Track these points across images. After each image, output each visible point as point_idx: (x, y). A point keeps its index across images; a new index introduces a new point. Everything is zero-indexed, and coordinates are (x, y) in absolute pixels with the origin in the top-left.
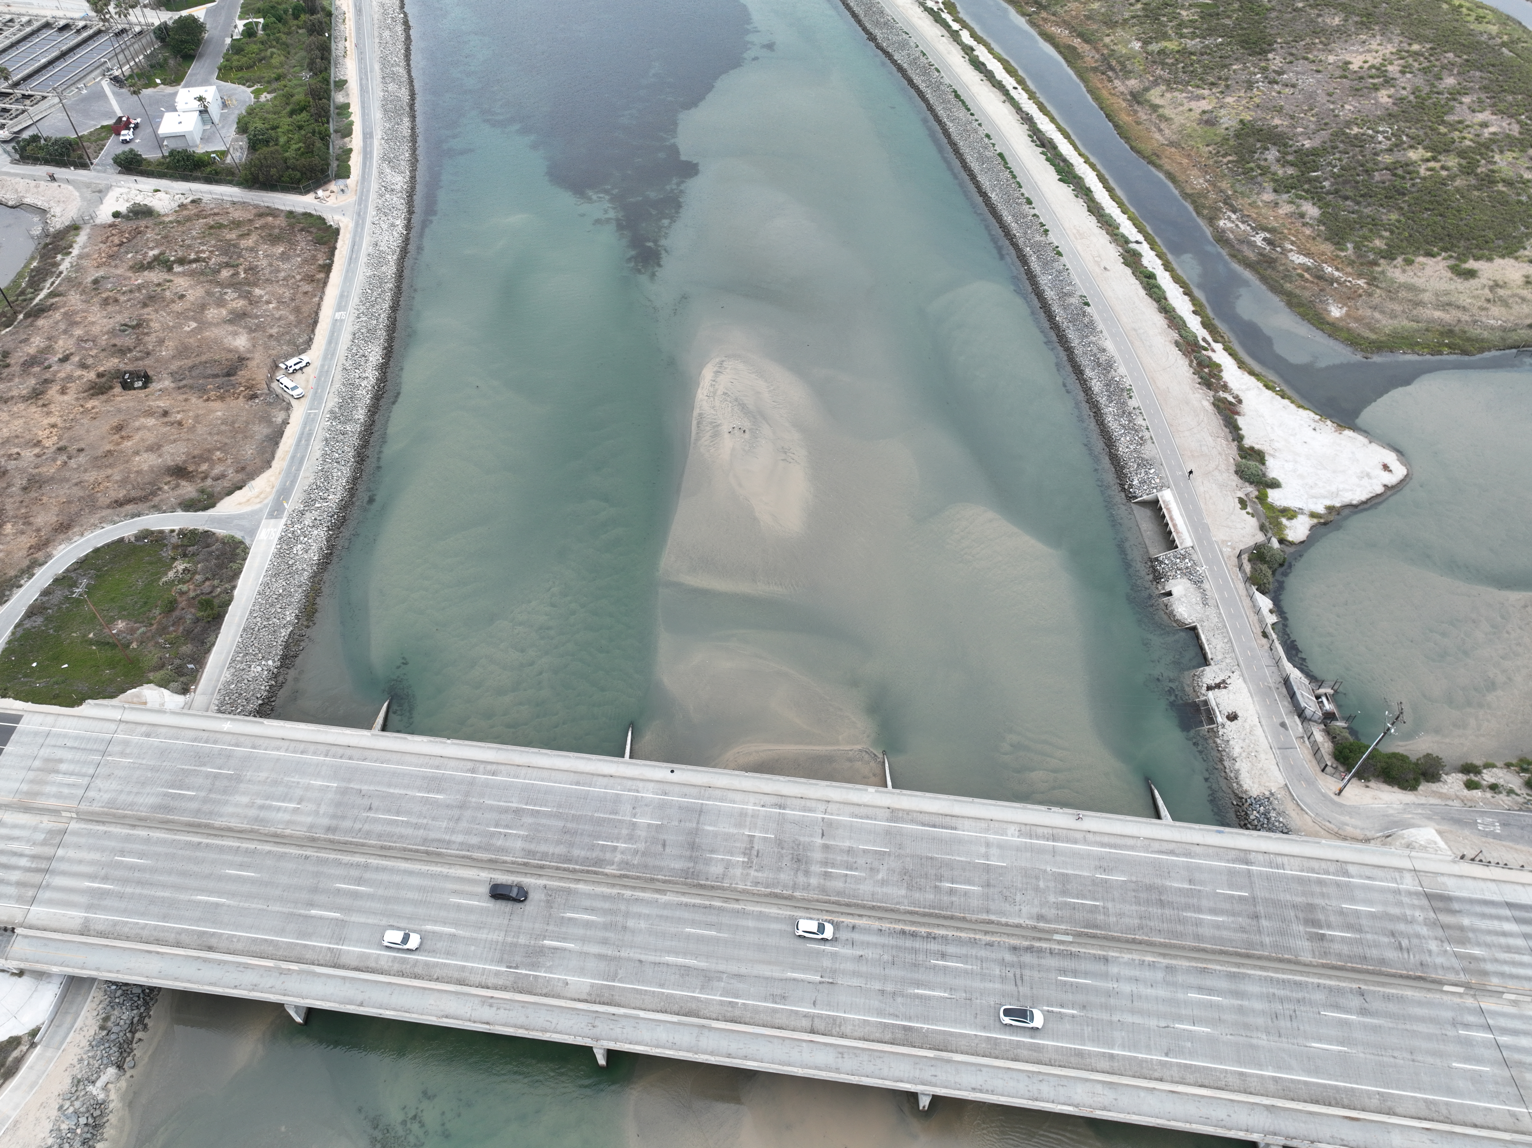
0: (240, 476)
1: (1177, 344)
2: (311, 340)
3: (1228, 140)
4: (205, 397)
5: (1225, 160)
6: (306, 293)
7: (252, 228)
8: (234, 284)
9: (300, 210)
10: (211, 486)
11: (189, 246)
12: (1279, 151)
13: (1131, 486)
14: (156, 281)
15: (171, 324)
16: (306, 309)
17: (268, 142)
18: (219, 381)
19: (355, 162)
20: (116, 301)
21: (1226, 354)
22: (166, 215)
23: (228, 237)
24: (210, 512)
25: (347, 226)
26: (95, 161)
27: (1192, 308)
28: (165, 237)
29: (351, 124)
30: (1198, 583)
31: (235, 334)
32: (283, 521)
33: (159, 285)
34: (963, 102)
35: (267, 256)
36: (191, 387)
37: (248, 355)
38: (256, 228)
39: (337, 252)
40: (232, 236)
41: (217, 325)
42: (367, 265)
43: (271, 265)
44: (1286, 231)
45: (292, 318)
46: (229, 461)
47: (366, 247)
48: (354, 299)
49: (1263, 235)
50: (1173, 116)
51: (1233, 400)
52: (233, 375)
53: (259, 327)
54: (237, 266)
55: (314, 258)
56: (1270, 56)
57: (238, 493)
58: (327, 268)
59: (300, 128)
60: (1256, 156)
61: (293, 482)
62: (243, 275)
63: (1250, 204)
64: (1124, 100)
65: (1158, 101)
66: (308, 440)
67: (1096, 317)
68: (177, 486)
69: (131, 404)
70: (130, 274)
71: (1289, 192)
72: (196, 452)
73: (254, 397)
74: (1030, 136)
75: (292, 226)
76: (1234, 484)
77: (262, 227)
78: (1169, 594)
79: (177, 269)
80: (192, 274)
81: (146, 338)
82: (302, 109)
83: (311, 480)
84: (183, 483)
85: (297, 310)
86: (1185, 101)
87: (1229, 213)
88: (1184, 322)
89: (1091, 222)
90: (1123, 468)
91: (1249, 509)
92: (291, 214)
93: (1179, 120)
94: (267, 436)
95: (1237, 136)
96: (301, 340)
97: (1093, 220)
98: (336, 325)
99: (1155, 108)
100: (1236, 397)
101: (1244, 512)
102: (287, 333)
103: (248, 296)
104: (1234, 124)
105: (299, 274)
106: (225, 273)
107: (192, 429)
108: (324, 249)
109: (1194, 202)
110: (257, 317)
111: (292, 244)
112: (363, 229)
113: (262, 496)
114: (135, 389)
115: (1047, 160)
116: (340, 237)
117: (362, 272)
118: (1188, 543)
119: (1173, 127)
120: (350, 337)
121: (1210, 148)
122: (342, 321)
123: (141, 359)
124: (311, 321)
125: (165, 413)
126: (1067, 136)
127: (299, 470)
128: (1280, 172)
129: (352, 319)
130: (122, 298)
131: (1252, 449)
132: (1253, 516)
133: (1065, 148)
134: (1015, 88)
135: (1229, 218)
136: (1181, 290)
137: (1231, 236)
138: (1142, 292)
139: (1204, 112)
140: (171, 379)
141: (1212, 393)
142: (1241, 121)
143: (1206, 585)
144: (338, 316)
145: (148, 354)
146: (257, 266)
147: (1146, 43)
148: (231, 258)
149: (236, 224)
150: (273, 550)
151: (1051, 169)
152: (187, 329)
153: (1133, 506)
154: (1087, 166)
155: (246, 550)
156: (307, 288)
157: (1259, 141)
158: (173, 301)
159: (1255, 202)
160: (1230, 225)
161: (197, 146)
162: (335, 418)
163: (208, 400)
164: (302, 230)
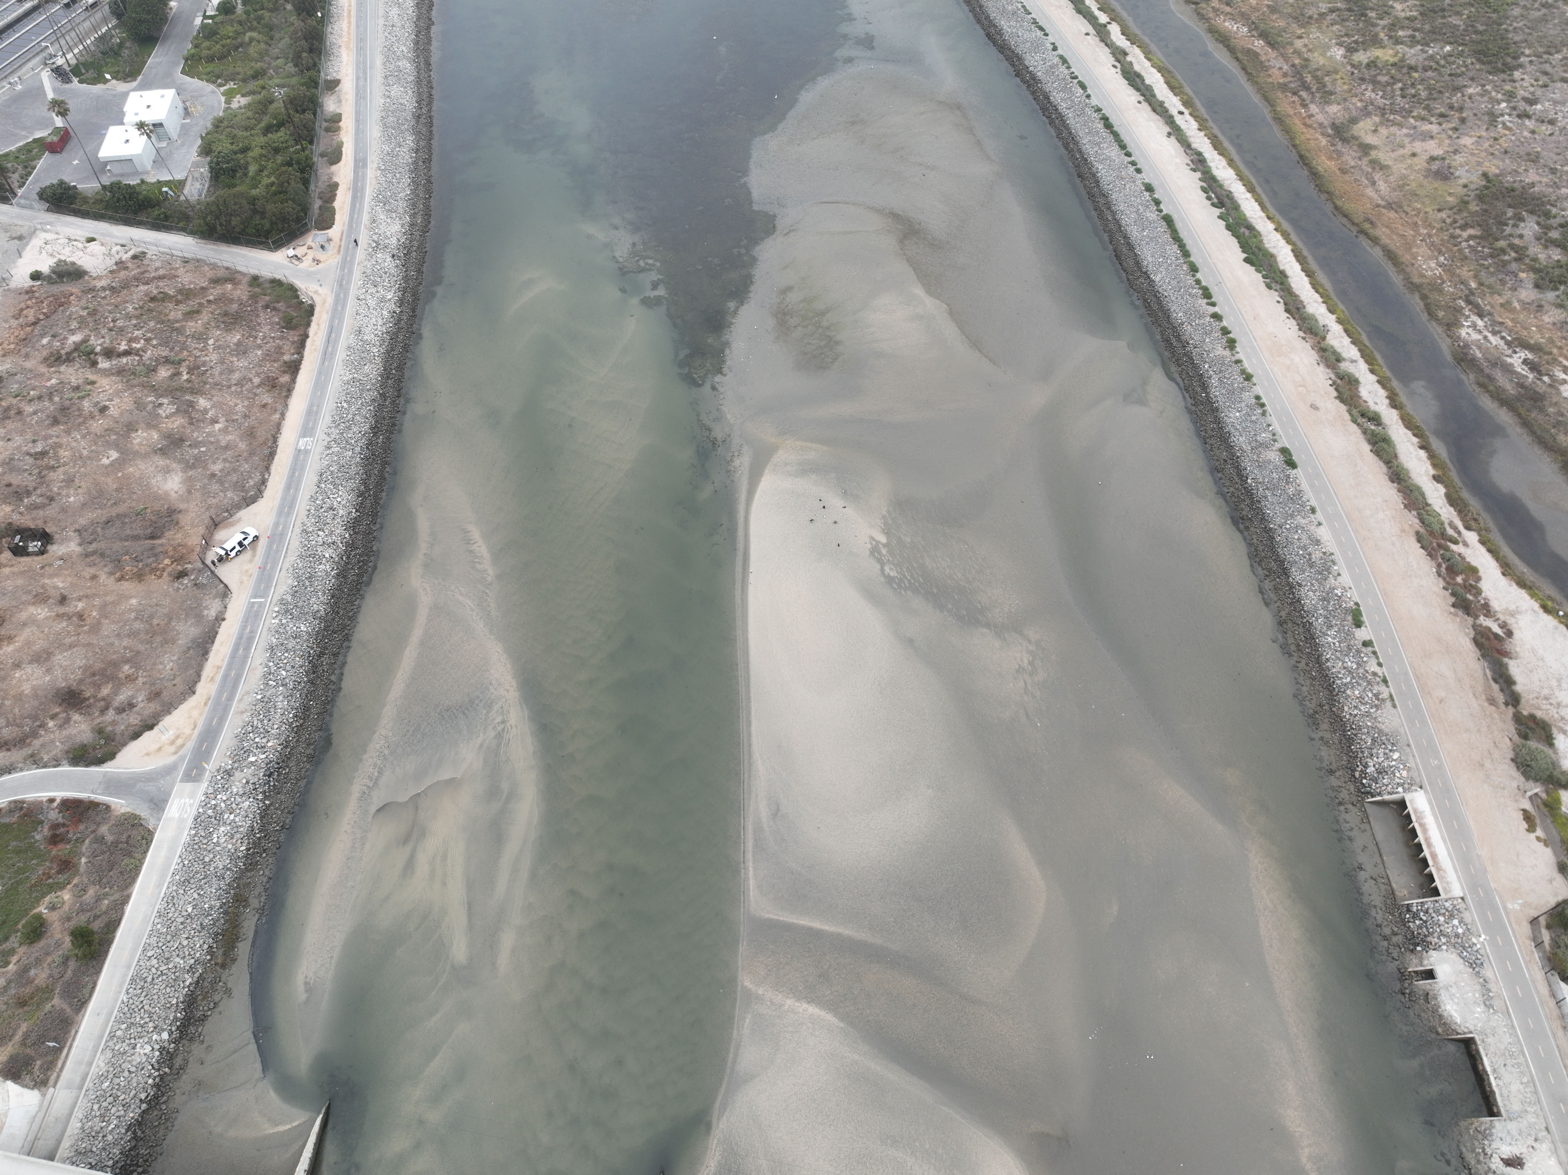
0: (153, 707)
1: (1419, 538)
2: (264, 482)
3: (1467, 203)
4: (118, 575)
5: (1465, 234)
6: (264, 406)
7: (203, 301)
8: (173, 391)
9: (266, 273)
10: (114, 723)
11: (121, 330)
12: (1538, 224)
13: (1363, 773)
14: (74, 382)
15: (85, 453)
16: (262, 434)
17: (234, 171)
18: (138, 547)
19: (342, 202)
20: (19, 412)
21: (1483, 550)
22: (99, 278)
23: (172, 316)
24: (108, 768)
25: (324, 303)
26: (20, 192)
27: (1432, 472)
28: (93, 313)
29: (340, 145)
30: (1475, 964)
31: (167, 471)
32: (203, 786)
33: (77, 388)
34: (1116, 135)
35: (219, 347)
36: (102, 555)
37: (182, 506)
38: (209, 301)
39: (309, 342)
40: (175, 313)
41: (145, 456)
42: (347, 363)
43: (222, 362)
44: (1555, 351)
45: (242, 446)
46: (141, 680)
47: (346, 338)
48: (325, 419)
49: (1523, 355)
50: (1390, 163)
51: (1499, 631)
52: (159, 538)
53: (198, 462)
54: (180, 362)
55: (279, 350)
56: (1517, 74)
57: (147, 735)
58: (294, 368)
59: (277, 151)
60: (1508, 230)
61: (222, 719)
62: (185, 377)
63: (1502, 305)
64: (1322, 134)
65: (1370, 139)
66: (247, 649)
67: (1305, 486)
68: (68, 720)
69: (20, 582)
70: (43, 369)
71: (1557, 289)
72: (98, 665)
73: (182, 575)
74: (1204, 190)
75: (254, 297)
76: (1515, 784)
77: (216, 301)
78: (1430, 974)
79: (104, 364)
80: (120, 372)
81: (52, 475)
82: (280, 125)
83: (246, 717)
84: (76, 717)
85: (251, 434)
86: (1407, 140)
87: (1474, 318)
88: (1423, 495)
89: (1289, 328)
90: (1350, 741)
91: (1539, 832)
92: (255, 280)
93: (1399, 169)
94: (193, 641)
95: (1480, 198)
96: (252, 483)
97: (1292, 323)
98: (300, 456)
99: (1366, 149)
100: (1503, 626)
101: (1532, 836)
102: (235, 470)
103: (187, 410)
104: (1476, 180)
105: (258, 375)
106: (164, 373)
107: (96, 628)
108: (293, 336)
109: (1424, 297)
110: (196, 445)
111: (252, 329)
112: (344, 306)
113: (179, 742)
114: (28, 554)
115: (1228, 227)
116: (315, 319)
117: (339, 374)
118: (1457, 890)
119: (1392, 179)
120: (315, 479)
121: (1443, 215)
122: (307, 452)
123: (42, 506)
124: (266, 452)
125: (63, 600)
126: (1251, 189)
127: (230, 699)
128: (1542, 257)
129: (320, 448)
130: (29, 409)
131: (1532, 717)
132: (1546, 845)
133: (1250, 208)
134: (1181, 113)
135: (1474, 326)
136: (1415, 440)
137: (1479, 355)
138: (1366, 448)
139: (1433, 159)
140: (77, 540)
141: (1470, 620)
142: (1485, 175)
143: (1488, 972)
144: (302, 445)
145: (51, 499)
146: (204, 364)
147: (1351, 50)
148: (172, 350)
149: (186, 294)
150: (185, 838)
151: (1234, 243)
152: (106, 461)
153: (1370, 809)
154: (1278, 236)
155: (147, 837)
156: (267, 398)
157: (1510, 206)
158: (92, 417)
159: (1509, 302)
160: (1475, 336)
161: (148, 173)
162: (287, 611)
163: (121, 579)
164: (267, 307)
